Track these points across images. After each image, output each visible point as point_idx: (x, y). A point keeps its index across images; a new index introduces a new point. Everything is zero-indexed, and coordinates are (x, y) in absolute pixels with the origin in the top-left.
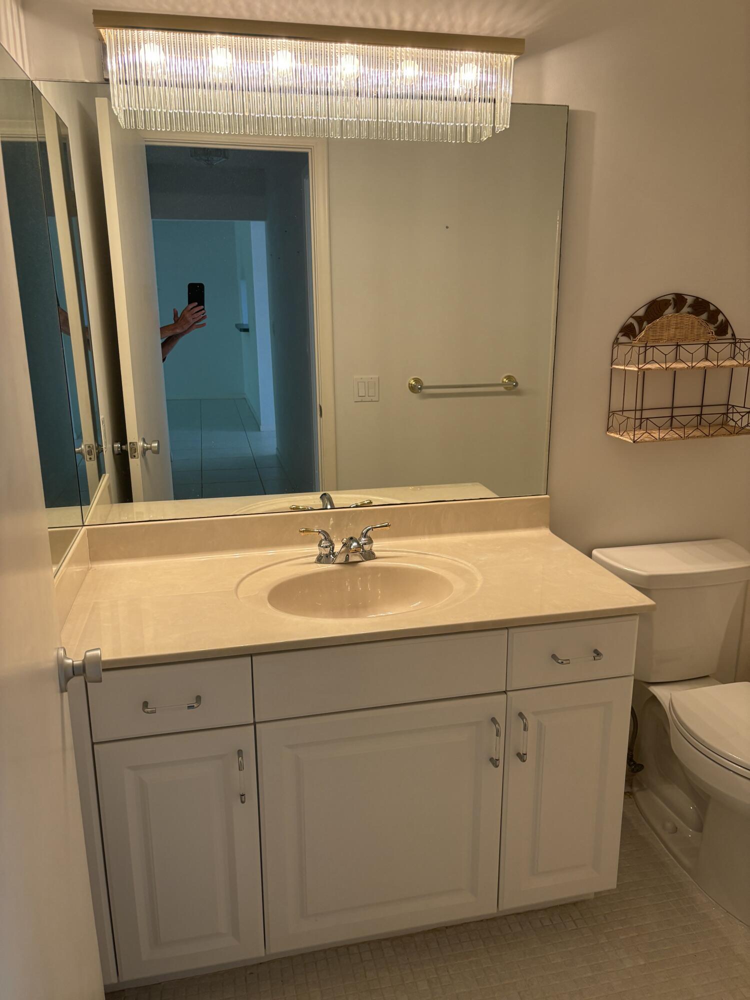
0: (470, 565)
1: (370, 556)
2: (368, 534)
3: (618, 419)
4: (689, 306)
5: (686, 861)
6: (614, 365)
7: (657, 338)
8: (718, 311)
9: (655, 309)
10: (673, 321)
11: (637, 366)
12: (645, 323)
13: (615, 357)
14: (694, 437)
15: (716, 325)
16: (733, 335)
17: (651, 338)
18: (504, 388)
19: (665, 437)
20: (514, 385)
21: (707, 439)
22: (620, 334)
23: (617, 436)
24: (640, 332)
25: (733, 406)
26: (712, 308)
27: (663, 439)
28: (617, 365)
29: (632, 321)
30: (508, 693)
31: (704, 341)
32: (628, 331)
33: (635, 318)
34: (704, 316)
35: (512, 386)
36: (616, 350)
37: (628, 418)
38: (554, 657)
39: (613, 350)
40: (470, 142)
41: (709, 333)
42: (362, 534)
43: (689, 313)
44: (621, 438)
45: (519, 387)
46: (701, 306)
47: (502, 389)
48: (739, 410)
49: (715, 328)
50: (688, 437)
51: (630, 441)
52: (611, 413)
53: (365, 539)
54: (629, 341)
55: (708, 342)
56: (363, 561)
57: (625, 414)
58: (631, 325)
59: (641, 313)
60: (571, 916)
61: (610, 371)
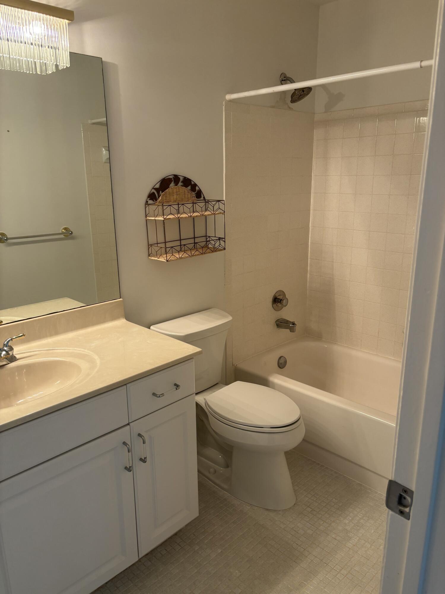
0: (86, 351)
1: (13, 359)
2: (9, 344)
3: (155, 248)
4: (182, 182)
5: (225, 486)
6: (148, 217)
7: (168, 200)
8: (195, 185)
9: (165, 183)
10: (175, 191)
11: (163, 217)
12: (161, 192)
13: (147, 212)
14: (196, 255)
15: (196, 192)
16: (204, 198)
17: (165, 200)
18: (64, 235)
19: (182, 257)
20: (70, 234)
21: (202, 256)
22: (149, 199)
23: (156, 259)
24: (159, 197)
25: (209, 237)
26: (193, 183)
27: (181, 258)
28: (149, 217)
29: (154, 191)
30: (131, 424)
31: (191, 202)
32: (152, 197)
33: (156, 189)
34: (189, 188)
35: (68, 234)
36: (147, 209)
37: (161, 248)
38: (154, 394)
39: (145, 208)
40: (39, 73)
41: (193, 197)
42: (4, 345)
43: (182, 186)
44: (158, 259)
45: (73, 235)
46: (187, 182)
47: (62, 236)
48: (213, 238)
49: (195, 194)
50: (193, 255)
51: (164, 261)
52: (150, 246)
53: (7, 348)
54: (153, 203)
55: (193, 202)
56: (9, 364)
57: (159, 245)
58: (154, 193)
59: (158, 186)
60: (176, 542)
61: (145, 221)
